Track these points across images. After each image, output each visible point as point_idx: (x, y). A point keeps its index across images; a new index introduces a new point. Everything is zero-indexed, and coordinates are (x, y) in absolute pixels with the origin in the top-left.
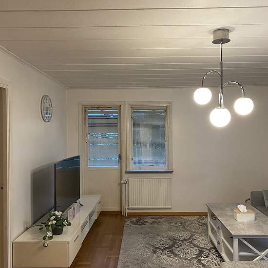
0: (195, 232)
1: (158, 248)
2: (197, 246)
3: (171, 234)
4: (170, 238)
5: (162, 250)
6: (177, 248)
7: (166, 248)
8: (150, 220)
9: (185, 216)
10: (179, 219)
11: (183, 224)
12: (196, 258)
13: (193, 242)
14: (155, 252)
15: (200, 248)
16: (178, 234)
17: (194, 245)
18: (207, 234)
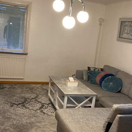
0: (39, 94)
1: (14, 104)
2: (41, 102)
3: (23, 95)
4: (22, 97)
5: (17, 105)
6: (27, 103)
7: (20, 104)
8: (8, 86)
9: (33, 84)
10: (28, 86)
11: (31, 89)
12: (40, 109)
13: (38, 100)
14: (12, 106)
15: (42, 103)
16: (27, 96)
17: (39, 102)
18: (47, 95)
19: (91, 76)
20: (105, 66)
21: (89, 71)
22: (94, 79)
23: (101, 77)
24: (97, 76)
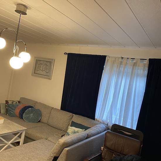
19: (10, 109)
20: (21, 98)
21: (7, 105)
22: (12, 112)
23: (20, 110)
24: (15, 108)
